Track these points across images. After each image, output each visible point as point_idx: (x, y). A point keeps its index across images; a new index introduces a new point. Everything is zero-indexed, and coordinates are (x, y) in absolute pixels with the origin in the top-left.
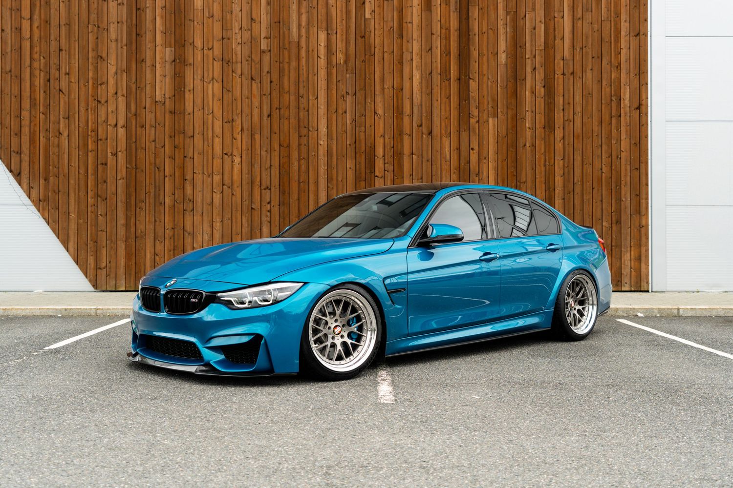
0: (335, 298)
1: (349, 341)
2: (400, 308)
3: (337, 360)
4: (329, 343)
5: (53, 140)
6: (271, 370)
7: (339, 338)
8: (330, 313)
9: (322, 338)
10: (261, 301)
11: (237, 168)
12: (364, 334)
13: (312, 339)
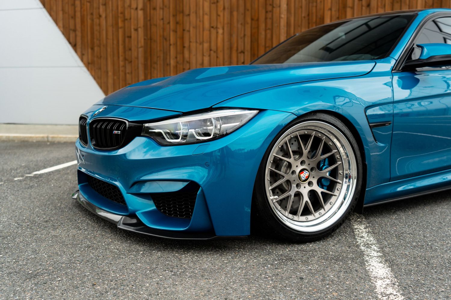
0: (302, 132)
1: (319, 190)
2: (382, 147)
3: (303, 214)
4: (292, 193)
5: (96, 21)
6: (210, 231)
7: (307, 185)
8: (295, 153)
9: (284, 186)
10: (200, 135)
11: (220, 37)
12: (339, 181)
13: (269, 188)
